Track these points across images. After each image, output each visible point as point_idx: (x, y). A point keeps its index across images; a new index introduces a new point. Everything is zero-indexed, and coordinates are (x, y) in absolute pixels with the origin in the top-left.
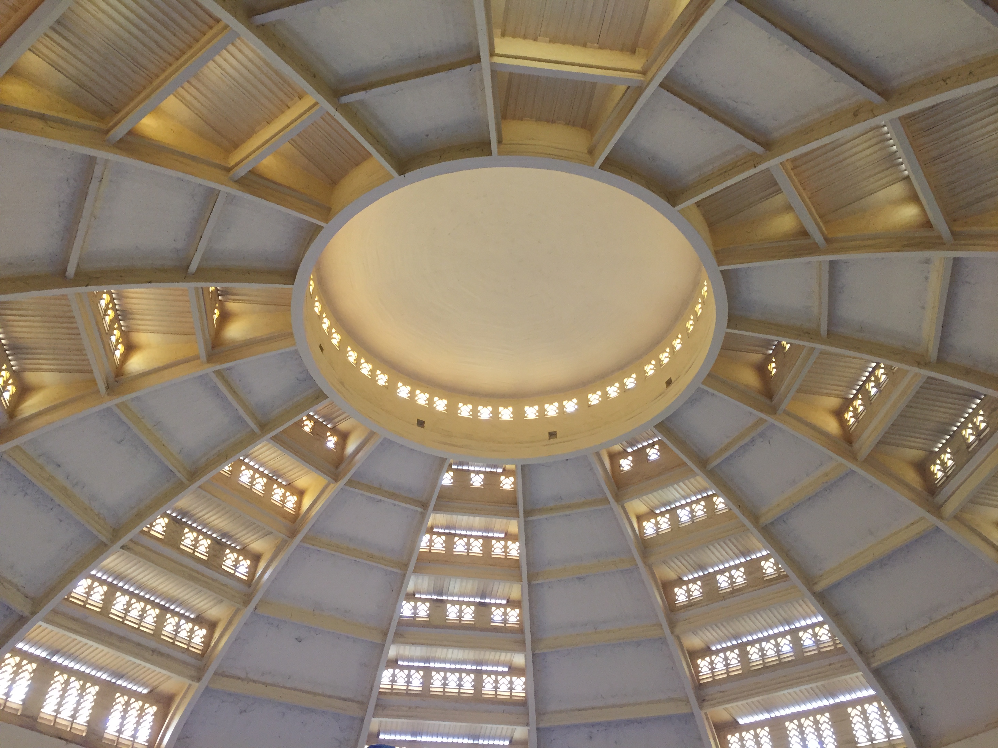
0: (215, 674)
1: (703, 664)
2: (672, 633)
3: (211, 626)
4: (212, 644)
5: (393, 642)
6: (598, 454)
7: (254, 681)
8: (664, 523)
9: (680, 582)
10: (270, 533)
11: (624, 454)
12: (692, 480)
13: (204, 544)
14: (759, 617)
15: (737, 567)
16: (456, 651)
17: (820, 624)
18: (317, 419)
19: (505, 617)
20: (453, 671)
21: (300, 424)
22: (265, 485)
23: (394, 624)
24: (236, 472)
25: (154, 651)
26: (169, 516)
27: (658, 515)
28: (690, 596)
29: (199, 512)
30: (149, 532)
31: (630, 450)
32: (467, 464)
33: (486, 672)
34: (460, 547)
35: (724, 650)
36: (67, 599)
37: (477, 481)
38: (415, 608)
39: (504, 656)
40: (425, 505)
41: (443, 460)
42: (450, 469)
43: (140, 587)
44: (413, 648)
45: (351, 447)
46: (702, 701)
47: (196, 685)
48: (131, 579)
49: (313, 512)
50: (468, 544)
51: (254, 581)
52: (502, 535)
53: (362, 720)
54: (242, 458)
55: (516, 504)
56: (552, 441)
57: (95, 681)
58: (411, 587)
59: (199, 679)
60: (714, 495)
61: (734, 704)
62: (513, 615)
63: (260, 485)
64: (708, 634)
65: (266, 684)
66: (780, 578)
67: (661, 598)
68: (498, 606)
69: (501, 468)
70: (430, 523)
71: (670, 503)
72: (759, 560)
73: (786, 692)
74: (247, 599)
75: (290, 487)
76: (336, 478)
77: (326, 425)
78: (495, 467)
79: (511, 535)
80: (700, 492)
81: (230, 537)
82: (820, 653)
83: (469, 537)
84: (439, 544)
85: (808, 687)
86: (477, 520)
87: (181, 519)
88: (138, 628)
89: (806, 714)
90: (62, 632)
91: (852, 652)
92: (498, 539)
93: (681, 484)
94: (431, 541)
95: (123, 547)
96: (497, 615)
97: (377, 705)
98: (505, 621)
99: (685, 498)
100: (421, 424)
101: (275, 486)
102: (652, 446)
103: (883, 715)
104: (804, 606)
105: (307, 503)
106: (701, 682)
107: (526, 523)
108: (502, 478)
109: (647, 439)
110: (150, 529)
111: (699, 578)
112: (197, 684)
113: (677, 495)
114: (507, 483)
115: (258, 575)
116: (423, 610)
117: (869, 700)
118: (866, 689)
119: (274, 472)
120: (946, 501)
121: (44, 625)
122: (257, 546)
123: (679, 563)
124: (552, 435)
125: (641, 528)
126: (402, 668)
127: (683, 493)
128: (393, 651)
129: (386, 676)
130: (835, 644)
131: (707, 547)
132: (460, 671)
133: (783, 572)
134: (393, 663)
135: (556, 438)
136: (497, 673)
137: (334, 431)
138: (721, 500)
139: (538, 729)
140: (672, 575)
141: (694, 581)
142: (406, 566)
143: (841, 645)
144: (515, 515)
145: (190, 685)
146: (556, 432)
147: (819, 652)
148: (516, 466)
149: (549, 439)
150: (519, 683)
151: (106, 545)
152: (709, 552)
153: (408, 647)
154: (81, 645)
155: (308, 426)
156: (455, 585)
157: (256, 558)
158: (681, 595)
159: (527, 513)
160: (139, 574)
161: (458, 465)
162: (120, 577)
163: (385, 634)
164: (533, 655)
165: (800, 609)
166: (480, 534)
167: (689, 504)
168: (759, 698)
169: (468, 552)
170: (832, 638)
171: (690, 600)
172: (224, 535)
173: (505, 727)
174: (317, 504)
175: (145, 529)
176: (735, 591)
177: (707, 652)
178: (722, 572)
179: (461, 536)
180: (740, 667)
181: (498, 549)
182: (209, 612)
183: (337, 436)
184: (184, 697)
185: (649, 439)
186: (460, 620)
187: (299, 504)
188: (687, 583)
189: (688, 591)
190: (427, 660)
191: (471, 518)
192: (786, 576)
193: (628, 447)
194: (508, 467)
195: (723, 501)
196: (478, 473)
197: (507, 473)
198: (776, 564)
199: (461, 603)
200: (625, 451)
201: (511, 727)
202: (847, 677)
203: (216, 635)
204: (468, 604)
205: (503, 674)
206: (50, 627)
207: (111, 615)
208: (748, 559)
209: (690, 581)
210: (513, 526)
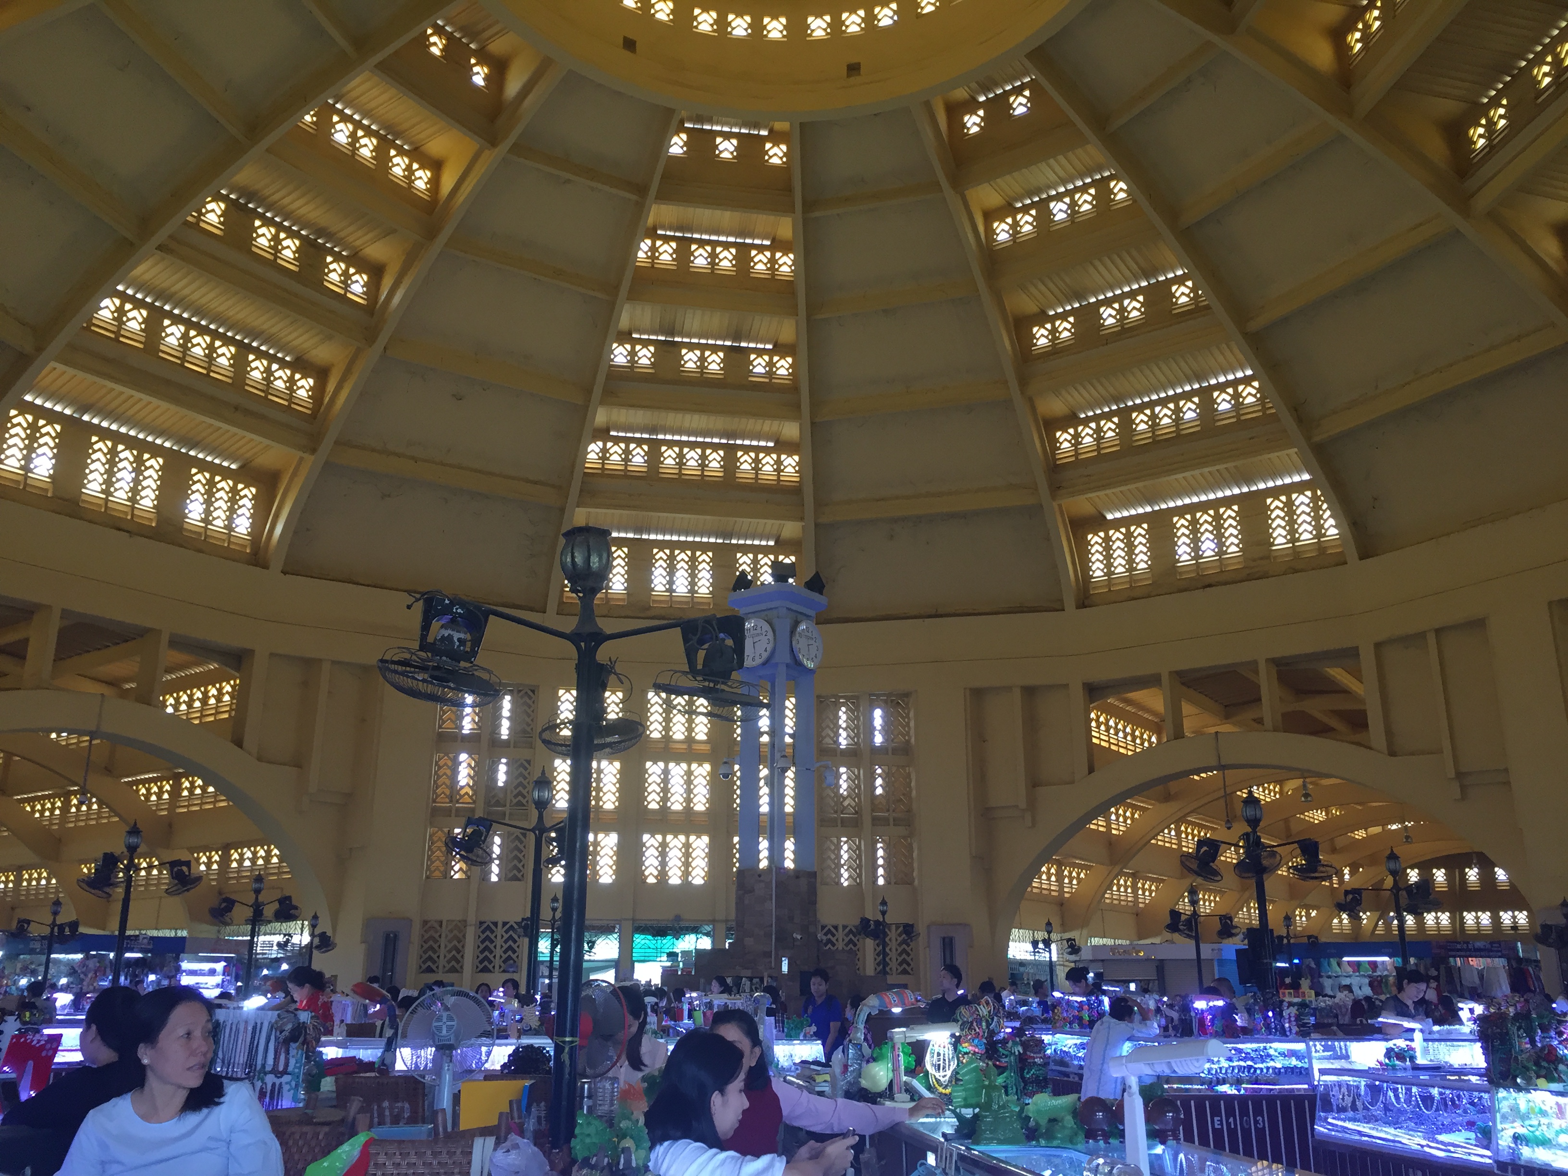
0: (337, 443)
1: (1064, 438)
2: (1022, 393)
3: (321, 374)
4: (327, 400)
5: (602, 403)
6: (928, 106)
7: (398, 455)
8: (1027, 223)
9: (1041, 318)
10: (393, 231)
11: (972, 106)
12: (1079, 151)
13: (290, 248)
14: (1156, 370)
15: (1132, 295)
16: (696, 417)
17: (1247, 381)
18: (452, 33)
19: (771, 369)
20: (693, 445)
21: (423, 43)
22: (376, 149)
23: (601, 379)
24: (324, 126)
25: (236, 408)
26: (225, 199)
27: (1019, 210)
28: (1055, 338)
29: (273, 194)
30: (198, 224)
31: (982, 99)
32: (711, 121)
33: (742, 447)
34: (700, 259)
35: (1097, 418)
36: (88, 329)
37: (727, 149)
38: (633, 353)
39: (769, 426)
40: (641, 190)
41: (669, 112)
42: (681, 129)
43: (198, 311)
44: (632, 412)
45: (513, 86)
46: (1056, 489)
47: (309, 459)
48: (183, 299)
49: (461, 197)
50: (713, 255)
51: (378, 306)
52: (767, 243)
53: (562, 510)
54: (330, 101)
55: (788, 189)
56: (853, 80)
57: (156, 451)
58: (624, 322)
59: (313, 451)
60: (1111, 178)
61: (1101, 493)
62: (783, 366)
63: (367, 148)
64: (1076, 394)
65: (416, 460)
66: (1196, 310)
67: (1011, 339)
68: (760, 352)
69: (765, 128)
70: (650, 221)
71: (1038, 192)
72: (1169, 282)
73: (1179, 476)
74: (370, 335)
75: (416, 154)
76: (492, 141)
77: (468, 45)
78: (757, 126)
79: (781, 241)
80: (1090, 173)
81: (329, 236)
82: (1239, 421)
83: (714, 244)
84: (666, 253)
85: (1213, 469)
86: (726, 216)
87: (246, 204)
88: (208, 375)
89: (1203, 507)
90: (91, 378)
91: (1288, 421)
92: (761, 249)
93: (1061, 158)
94: (653, 249)
95: (160, 248)
96: (759, 366)
97: (581, 491)
98: (770, 374)
99: (1064, 183)
100: (630, 45)
101: (393, 152)
102: (1018, 91)
103: (1316, 509)
104: (1228, 353)
105: (448, 183)
106: (1058, 462)
107: (806, 222)
108: (768, 146)
109: (1011, 80)
110: (199, 219)
111: (1073, 312)
112: (312, 458)
113: (1053, 177)
114: (776, 154)
115: (383, 298)
116: (645, 356)
117: (1300, 487)
118: (1299, 472)
119: (389, 128)
120: (1480, 188)
121: (61, 367)
122: (376, 251)
123: (1042, 288)
124: (853, 69)
125: (991, 232)
126: (617, 440)
127: (1062, 173)
128: (601, 417)
129: (594, 449)
130: (1264, 409)
131: (1091, 263)
132: (704, 446)
133: (1204, 301)
134: (603, 434)
135: (859, 74)
136: (757, 449)
137: (484, 58)
138: (1122, 185)
139: (817, 525)
140: (1031, 307)
141: (1063, 317)
142: (615, 289)
143: (1273, 411)
144: (789, 209)
145: (301, 459)
146: (859, 64)
147: (1239, 419)
148: (791, 125)
149: (849, 76)
150: (790, 463)
151: (132, 244)
152: (1091, 270)
153: (623, 411)
154: (123, 397)
155: (437, 46)
156: (694, 319)
157: (376, 272)
158: (1041, 337)
159: (809, 206)
160: (193, 292)
161: (695, 121)
162: (162, 295)
163: (589, 391)
164: (813, 424)
165: (1221, 358)
166: (731, 239)
167: (1070, 193)
168: (1140, 485)
169: (713, 269)
170: (1261, 401)
171: (1054, 345)
172: (321, 232)
173: (770, 522)
174: (466, 183)
175: (190, 219)
176: (1125, 329)
177: (1071, 420)
178: (1108, 303)
179: (702, 243)
180: (1117, 442)
181: (760, 262)
182: (314, 352)
183: (489, 66)
184: (294, 474)
185: (1016, 78)
186: (702, 373)
187: (435, 183)
188: (1052, 319)
189: (1054, 331)
190: (654, 430)
191: (718, 213)
192: (1207, 307)
193: (979, 94)
194: (779, 126)
195: (1125, 187)
196: (727, 136)
197: (776, 138)
198: (1193, 290)
199: (703, 348)
200: (974, 100)
201: (778, 522)
202: (1273, 456)
203: (331, 387)
204: (715, 349)
205: (768, 451)
206: (71, 371)
207: (161, 354)
208: (1153, 281)
209: (1058, 316)
210: (786, 228)
